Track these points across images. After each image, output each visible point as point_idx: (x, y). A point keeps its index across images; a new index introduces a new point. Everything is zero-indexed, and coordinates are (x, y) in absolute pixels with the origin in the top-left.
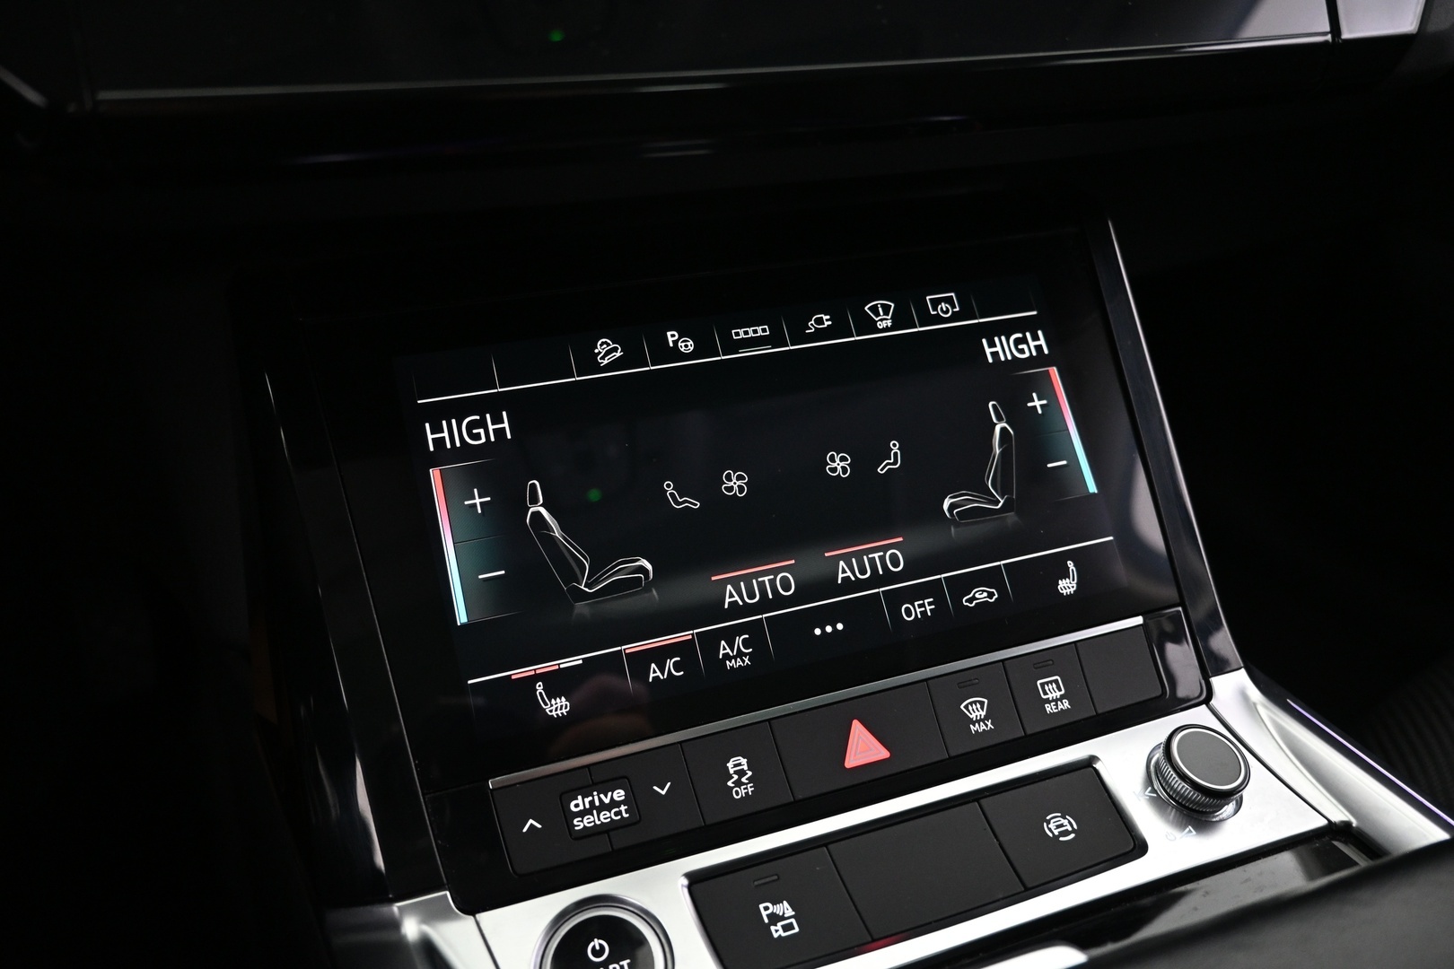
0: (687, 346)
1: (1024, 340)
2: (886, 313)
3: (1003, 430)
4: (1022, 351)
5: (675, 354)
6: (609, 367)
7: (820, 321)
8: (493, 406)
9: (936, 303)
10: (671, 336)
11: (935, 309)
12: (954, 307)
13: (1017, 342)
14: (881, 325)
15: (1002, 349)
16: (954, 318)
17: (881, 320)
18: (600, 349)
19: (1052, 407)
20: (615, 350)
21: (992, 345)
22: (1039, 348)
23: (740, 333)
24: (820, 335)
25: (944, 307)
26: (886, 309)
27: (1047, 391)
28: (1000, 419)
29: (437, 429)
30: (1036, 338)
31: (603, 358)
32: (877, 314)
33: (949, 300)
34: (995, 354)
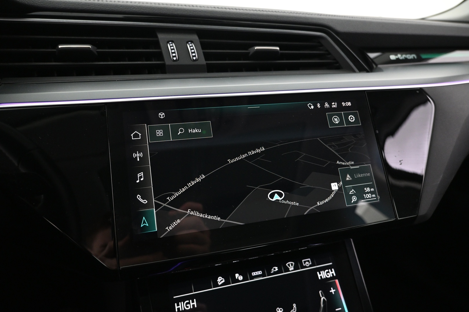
0: (241, 278)
1: (328, 272)
2: (292, 266)
3: (324, 299)
4: (328, 275)
5: (238, 281)
6: (222, 285)
7: (275, 269)
8: (191, 298)
9: (305, 262)
10: (237, 275)
11: (305, 264)
12: (310, 263)
13: (327, 272)
14: (290, 269)
15: (323, 275)
16: (310, 266)
17: (291, 268)
18: (219, 280)
19: (337, 292)
20: (222, 280)
21: (320, 274)
22: (333, 274)
23: (254, 274)
24: (275, 273)
25: (307, 263)
26: (292, 264)
27: (335, 288)
28: (323, 296)
29: (178, 305)
30: (332, 271)
31: (219, 283)
32: (290, 266)
33: (308, 261)
34: (321, 277)
